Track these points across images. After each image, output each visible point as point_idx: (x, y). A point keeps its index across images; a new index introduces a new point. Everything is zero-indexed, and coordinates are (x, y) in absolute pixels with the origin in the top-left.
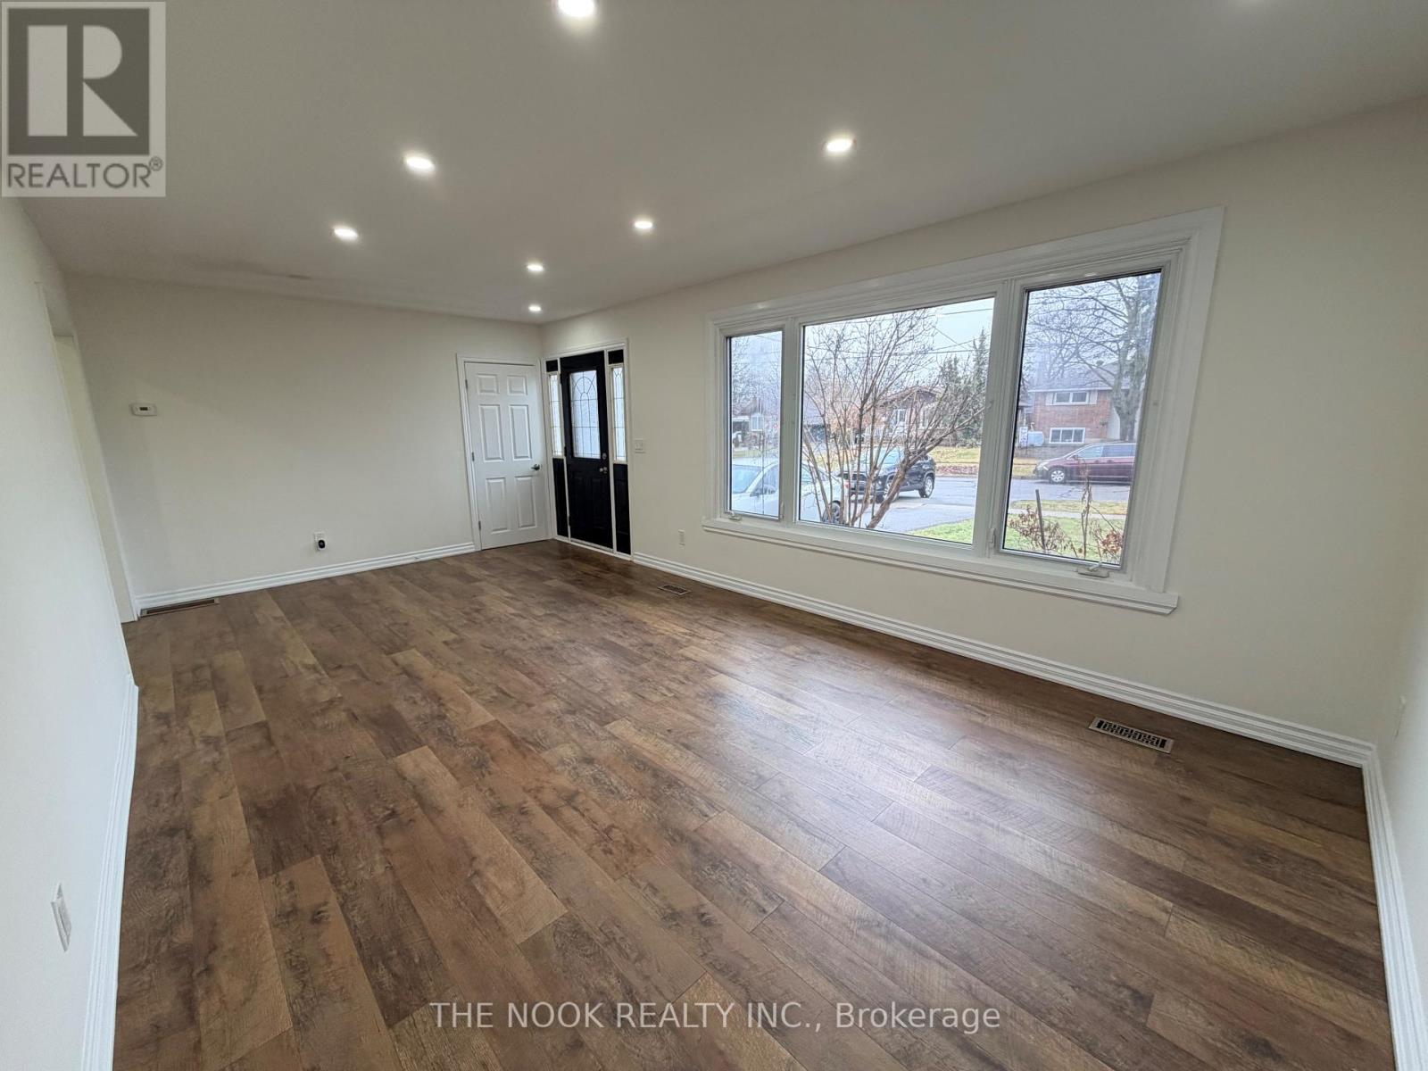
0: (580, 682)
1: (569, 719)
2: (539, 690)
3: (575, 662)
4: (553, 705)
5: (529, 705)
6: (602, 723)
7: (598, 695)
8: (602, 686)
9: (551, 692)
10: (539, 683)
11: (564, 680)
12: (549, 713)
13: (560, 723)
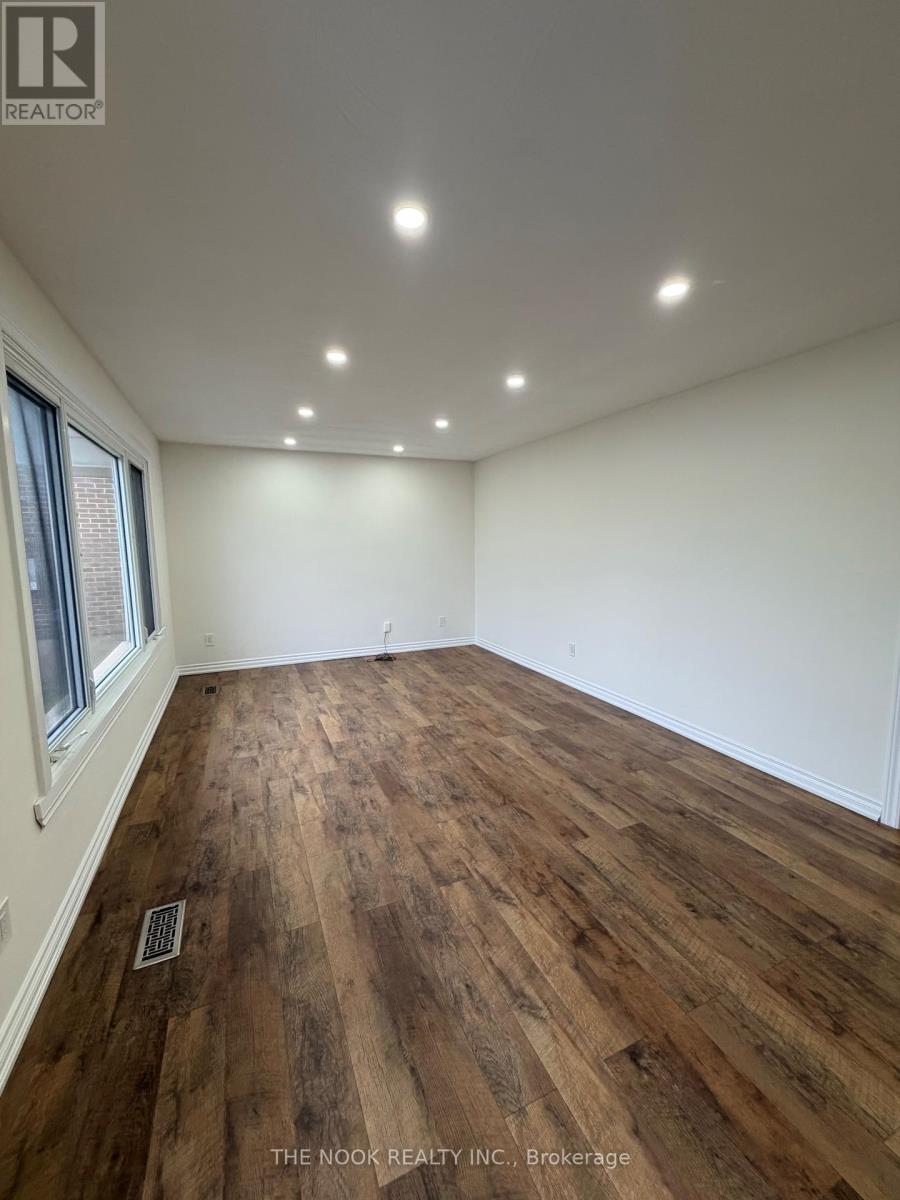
0: (436, 754)
1: (451, 732)
2: (468, 754)
3: (434, 775)
4: (459, 741)
5: (476, 743)
6: (433, 727)
7: (426, 743)
8: (422, 749)
9: (459, 750)
10: (468, 759)
11: (448, 758)
12: (464, 737)
13: (458, 731)
